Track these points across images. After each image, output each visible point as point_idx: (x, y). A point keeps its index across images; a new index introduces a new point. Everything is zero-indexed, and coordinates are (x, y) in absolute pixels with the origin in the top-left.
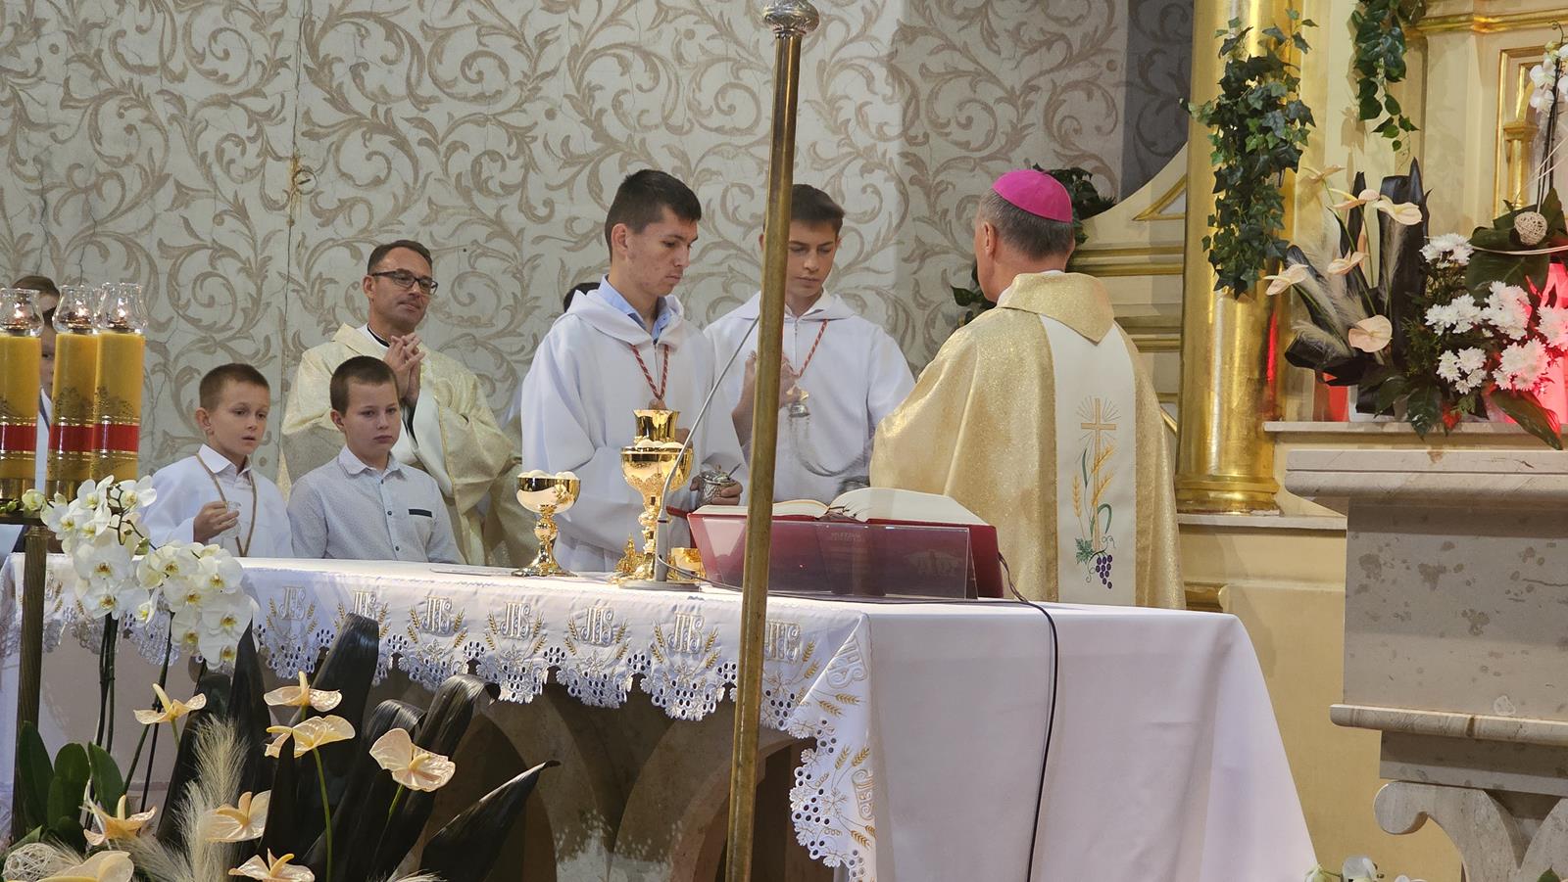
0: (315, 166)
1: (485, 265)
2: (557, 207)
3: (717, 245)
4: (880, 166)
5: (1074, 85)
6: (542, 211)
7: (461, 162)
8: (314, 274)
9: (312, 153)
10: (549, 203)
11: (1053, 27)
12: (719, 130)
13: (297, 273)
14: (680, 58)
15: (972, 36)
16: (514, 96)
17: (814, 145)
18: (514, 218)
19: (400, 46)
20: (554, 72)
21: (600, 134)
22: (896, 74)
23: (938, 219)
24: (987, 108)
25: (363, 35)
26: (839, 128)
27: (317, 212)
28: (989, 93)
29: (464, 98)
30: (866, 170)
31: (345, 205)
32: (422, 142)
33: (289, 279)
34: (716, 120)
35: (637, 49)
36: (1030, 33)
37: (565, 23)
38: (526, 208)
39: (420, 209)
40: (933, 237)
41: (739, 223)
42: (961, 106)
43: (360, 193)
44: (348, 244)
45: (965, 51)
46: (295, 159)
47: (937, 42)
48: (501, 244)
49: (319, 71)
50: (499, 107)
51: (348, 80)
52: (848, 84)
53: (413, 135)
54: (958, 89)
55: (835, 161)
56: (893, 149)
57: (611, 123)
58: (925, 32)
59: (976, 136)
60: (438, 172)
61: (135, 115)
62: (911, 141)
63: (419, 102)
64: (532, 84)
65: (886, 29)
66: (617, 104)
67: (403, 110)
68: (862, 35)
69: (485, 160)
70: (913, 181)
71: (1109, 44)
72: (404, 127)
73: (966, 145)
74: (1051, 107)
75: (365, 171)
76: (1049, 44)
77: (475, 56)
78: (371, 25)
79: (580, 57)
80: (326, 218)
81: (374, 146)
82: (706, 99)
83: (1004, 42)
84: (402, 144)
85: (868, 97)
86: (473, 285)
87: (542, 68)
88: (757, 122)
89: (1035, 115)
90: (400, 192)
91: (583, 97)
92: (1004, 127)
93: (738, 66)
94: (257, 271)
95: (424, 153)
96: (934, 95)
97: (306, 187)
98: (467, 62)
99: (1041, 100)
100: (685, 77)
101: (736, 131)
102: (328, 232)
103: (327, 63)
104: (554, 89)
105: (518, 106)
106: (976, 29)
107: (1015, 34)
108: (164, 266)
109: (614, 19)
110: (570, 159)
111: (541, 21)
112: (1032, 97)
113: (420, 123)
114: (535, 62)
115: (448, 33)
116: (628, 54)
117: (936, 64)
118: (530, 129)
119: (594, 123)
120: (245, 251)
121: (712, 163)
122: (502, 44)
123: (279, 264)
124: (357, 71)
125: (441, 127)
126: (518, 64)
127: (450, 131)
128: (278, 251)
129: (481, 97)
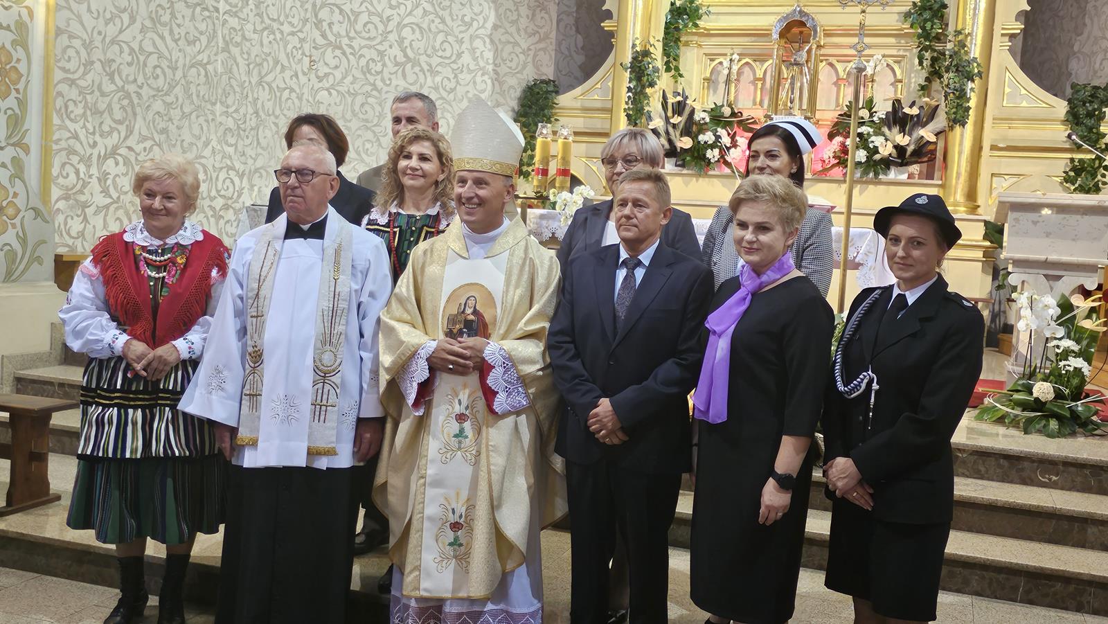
0: (317, 60)
1: (370, 100)
2: (393, 81)
3: (439, 98)
4: (487, 74)
5: (540, 50)
6: (388, 82)
7: (363, 62)
8: (316, 100)
9: (316, 55)
10: (390, 79)
11: (535, 28)
12: (441, 57)
13: (310, 99)
14: (430, 30)
15: (513, 30)
16: (379, 39)
17: (468, 65)
18: (379, 84)
19: (344, 17)
20: (391, 31)
21: (406, 56)
22: (492, 41)
23: (502, 93)
24: (517, 56)
25: (332, 12)
26: (475, 59)
27: (318, 77)
28: (518, 50)
29: (363, 38)
30: (483, 75)
31: (327, 75)
32: (351, 53)
33: (308, 101)
34: (440, 53)
35: (417, 25)
36: (530, 30)
37: (396, 14)
38: (383, 80)
39: (350, 78)
40: (501, 100)
41: (446, 91)
42: (510, 54)
43: (331, 71)
44: (327, 90)
45: (511, 35)
46: (310, 56)
47: (504, 31)
48: (374, 93)
49: (319, 23)
50: (374, 43)
51: (327, 28)
52: (478, 43)
53: (348, 51)
54: (509, 48)
55: (474, 70)
56: (490, 68)
57: (409, 51)
58: (500, 27)
59: (513, 65)
60: (356, 66)
61: (272, 37)
62: (496, 65)
63: (350, 39)
64: (386, 33)
65: (489, 25)
66: (411, 45)
67: (345, 41)
68: (483, 27)
69: (370, 62)
70: (496, 79)
71: (551, 36)
72: (345, 47)
73: (510, 68)
74: (535, 56)
75: (333, 63)
76: (534, 34)
77: (367, 23)
78: (335, 8)
79: (400, 26)
80: (320, 79)
81: (335, 54)
82: (437, 45)
83: (522, 33)
84: (344, 53)
85: (484, 49)
86: (367, 107)
87: (389, 29)
88: (452, 55)
89: (530, 59)
90: (344, 71)
91: (401, 41)
92: (521, 63)
93: (447, 34)
94: (300, 98)
95: (351, 57)
96: (502, 50)
97: (313, 67)
98: (365, 25)
99: (531, 53)
100: (431, 37)
101: (446, 58)
102: (321, 85)
103: (321, 21)
104: (393, 37)
105: (381, 43)
106: (514, 27)
107: (525, 30)
108: (278, 94)
109: (410, 13)
110: (397, 64)
111: (388, 12)
112: (530, 52)
113: (351, 47)
114: (386, 26)
115: (360, 13)
116: (414, 26)
117: (503, 39)
118: (385, 51)
119: (404, 51)
120: (298, 91)
121: (439, 69)
122: (376, 19)
123: (305, 96)
124: (330, 25)
125: (357, 48)
126: (381, 27)
127: (360, 50)
128: (305, 90)
129: (369, 39)
